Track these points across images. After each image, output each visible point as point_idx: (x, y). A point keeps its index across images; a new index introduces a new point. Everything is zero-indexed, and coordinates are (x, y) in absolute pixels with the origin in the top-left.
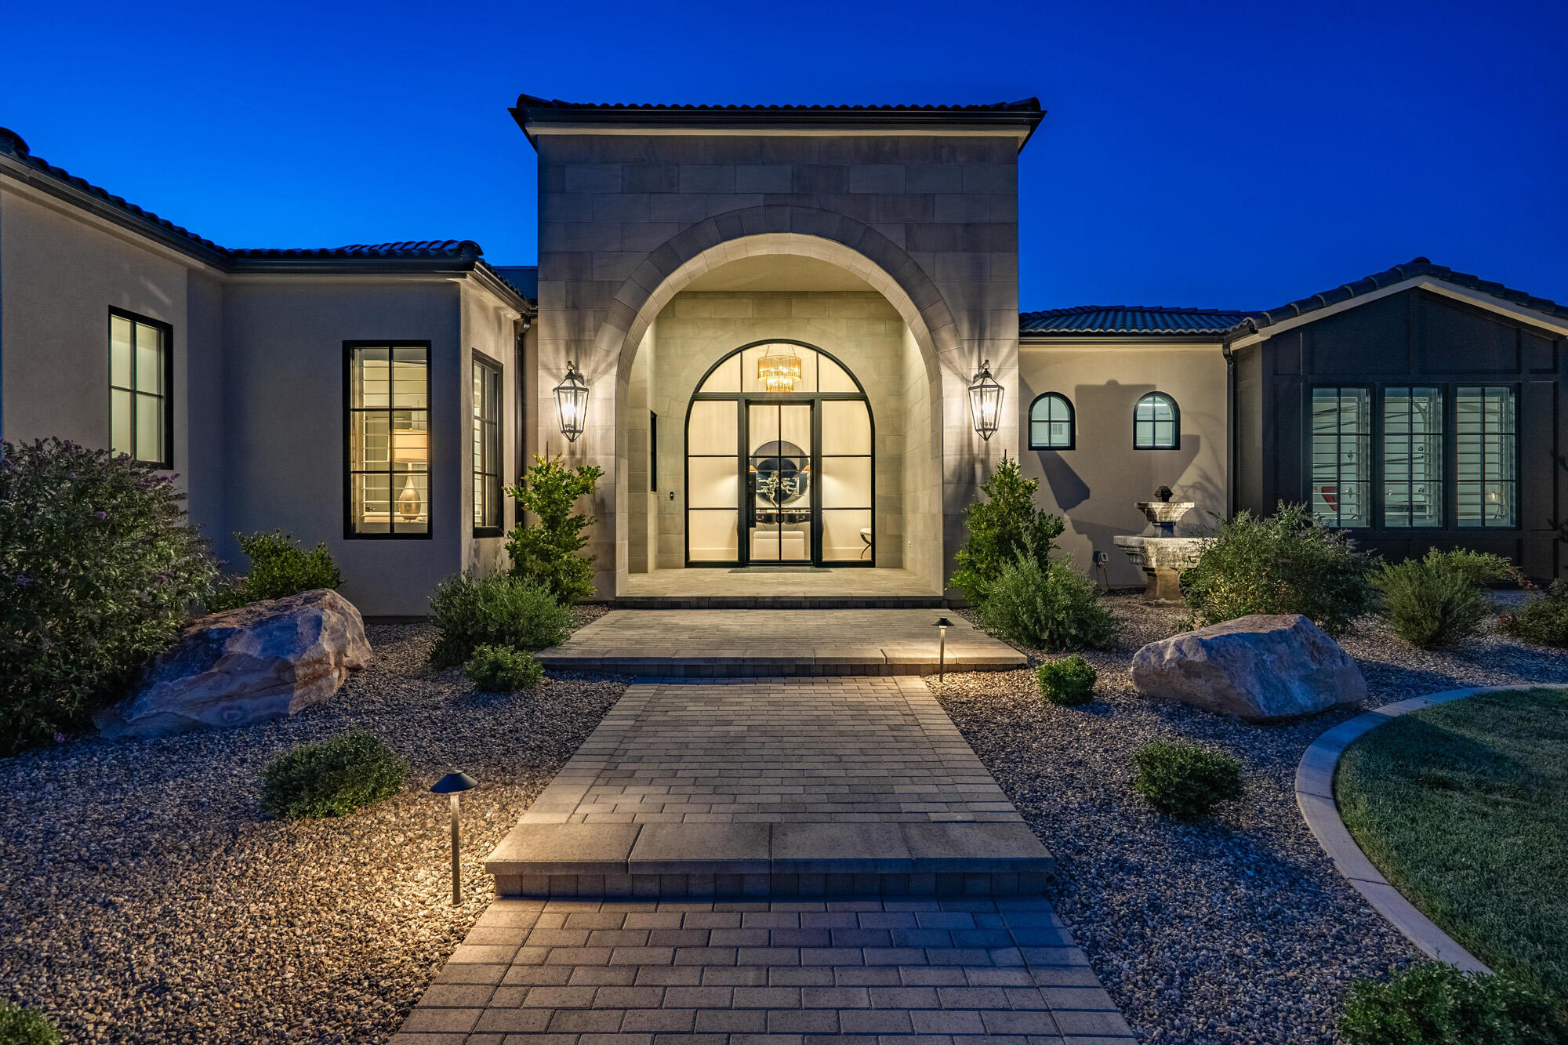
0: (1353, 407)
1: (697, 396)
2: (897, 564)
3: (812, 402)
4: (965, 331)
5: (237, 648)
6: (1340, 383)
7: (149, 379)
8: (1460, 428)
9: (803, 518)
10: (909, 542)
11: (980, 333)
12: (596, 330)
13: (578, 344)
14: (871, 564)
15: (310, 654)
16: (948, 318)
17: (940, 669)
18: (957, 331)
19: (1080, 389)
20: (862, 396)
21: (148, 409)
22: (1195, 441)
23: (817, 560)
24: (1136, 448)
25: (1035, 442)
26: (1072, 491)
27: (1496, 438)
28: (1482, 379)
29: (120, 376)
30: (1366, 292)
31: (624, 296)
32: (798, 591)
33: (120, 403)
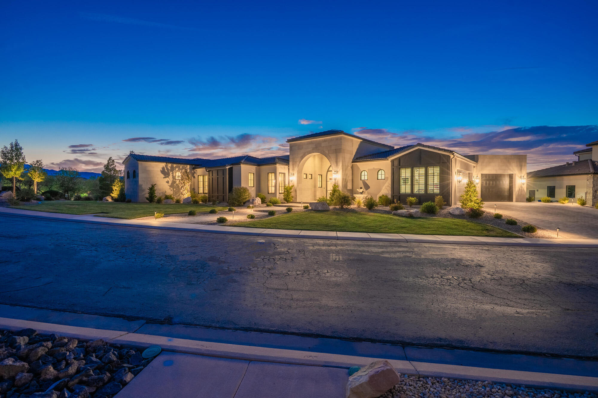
0: (409, 171)
4: (335, 165)
5: (250, 201)
6: (406, 167)
7: (252, 179)
8: (429, 174)
11: (337, 164)
12: (295, 168)
13: (293, 169)
15: (255, 202)
16: (333, 163)
18: (334, 165)
19: (368, 170)
21: (252, 181)
22: (387, 178)
24: (378, 179)
25: (362, 179)
27: (437, 176)
28: (433, 165)
29: (250, 179)
30: (412, 148)
31: (298, 163)
33: (250, 181)
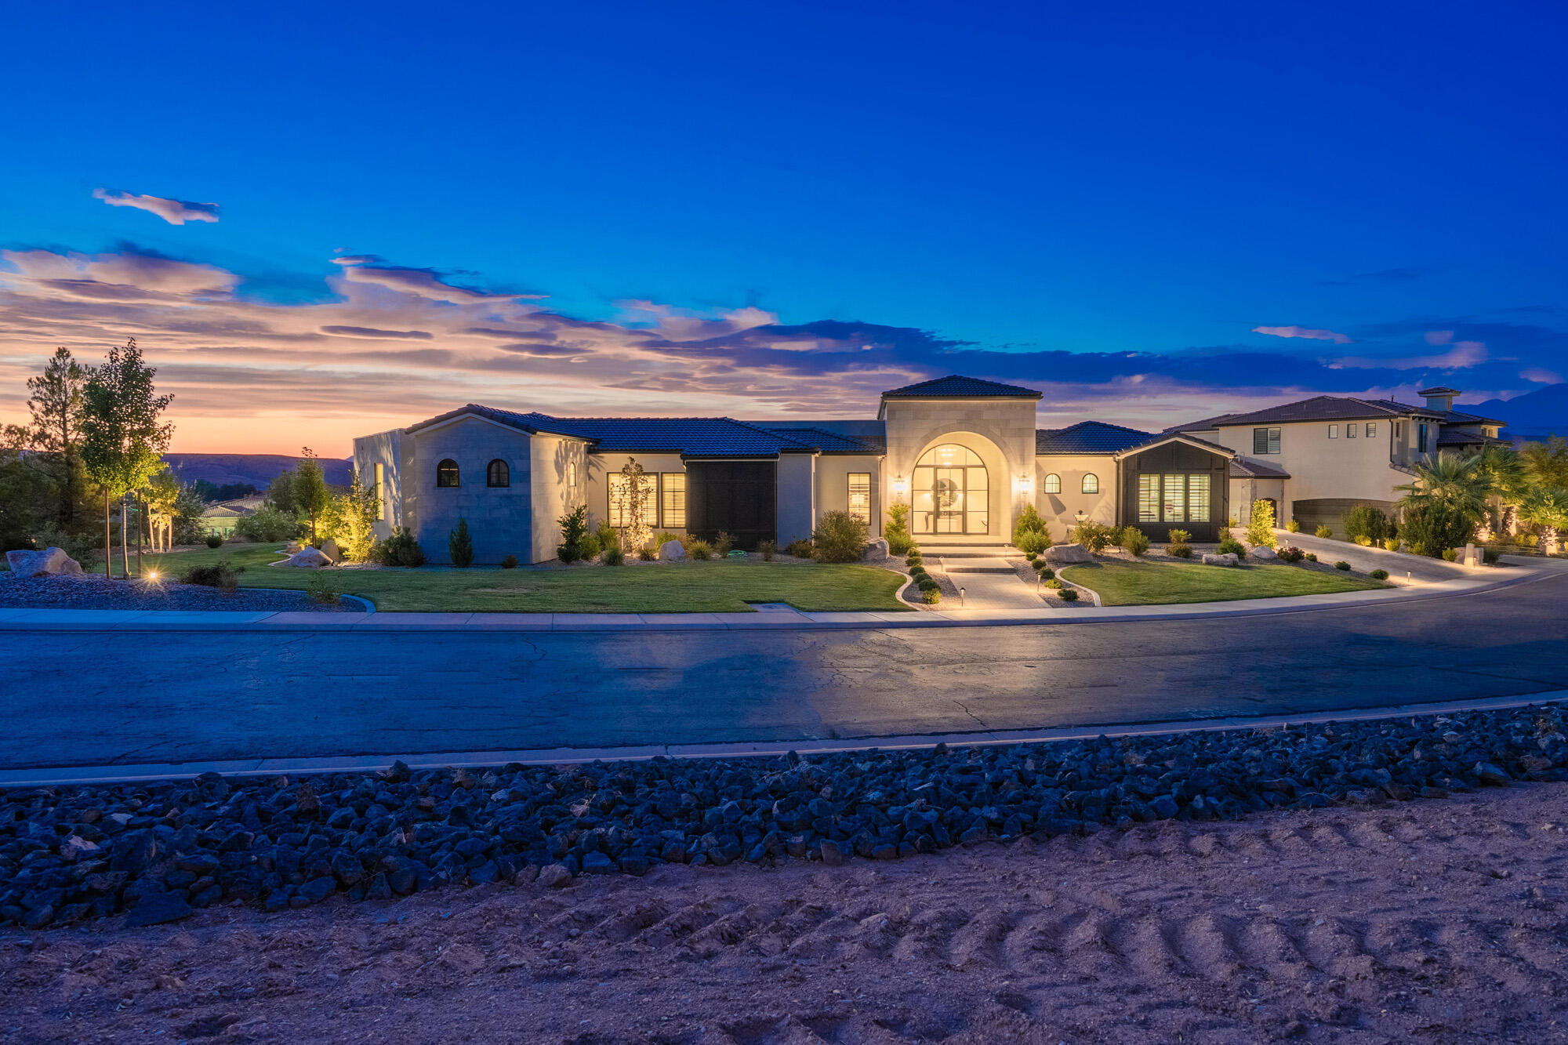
0: (1155, 480)
1: (917, 466)
2: (998, 534)
3: (964, 468)
6: (1150, 472)
8: (1191, 488)
9: (958, 513)
10: (1002, 526)
11: (1023, 460)
13: (900, 466)
14: (988, 534)
16: (1013, 458)
17: (1006, 556)
19: (1063, 472)
20: (984, 466)
22: (1104, 491)
23: (965, 532)
24: (1083, 493)
25: (1047, 491)
26: (1059, 508)
27: (1204, 491)
28: (1200, 471)
31: (914, 450)
32: (958, 542)
